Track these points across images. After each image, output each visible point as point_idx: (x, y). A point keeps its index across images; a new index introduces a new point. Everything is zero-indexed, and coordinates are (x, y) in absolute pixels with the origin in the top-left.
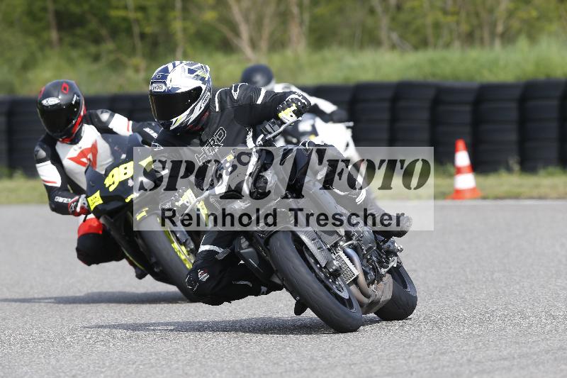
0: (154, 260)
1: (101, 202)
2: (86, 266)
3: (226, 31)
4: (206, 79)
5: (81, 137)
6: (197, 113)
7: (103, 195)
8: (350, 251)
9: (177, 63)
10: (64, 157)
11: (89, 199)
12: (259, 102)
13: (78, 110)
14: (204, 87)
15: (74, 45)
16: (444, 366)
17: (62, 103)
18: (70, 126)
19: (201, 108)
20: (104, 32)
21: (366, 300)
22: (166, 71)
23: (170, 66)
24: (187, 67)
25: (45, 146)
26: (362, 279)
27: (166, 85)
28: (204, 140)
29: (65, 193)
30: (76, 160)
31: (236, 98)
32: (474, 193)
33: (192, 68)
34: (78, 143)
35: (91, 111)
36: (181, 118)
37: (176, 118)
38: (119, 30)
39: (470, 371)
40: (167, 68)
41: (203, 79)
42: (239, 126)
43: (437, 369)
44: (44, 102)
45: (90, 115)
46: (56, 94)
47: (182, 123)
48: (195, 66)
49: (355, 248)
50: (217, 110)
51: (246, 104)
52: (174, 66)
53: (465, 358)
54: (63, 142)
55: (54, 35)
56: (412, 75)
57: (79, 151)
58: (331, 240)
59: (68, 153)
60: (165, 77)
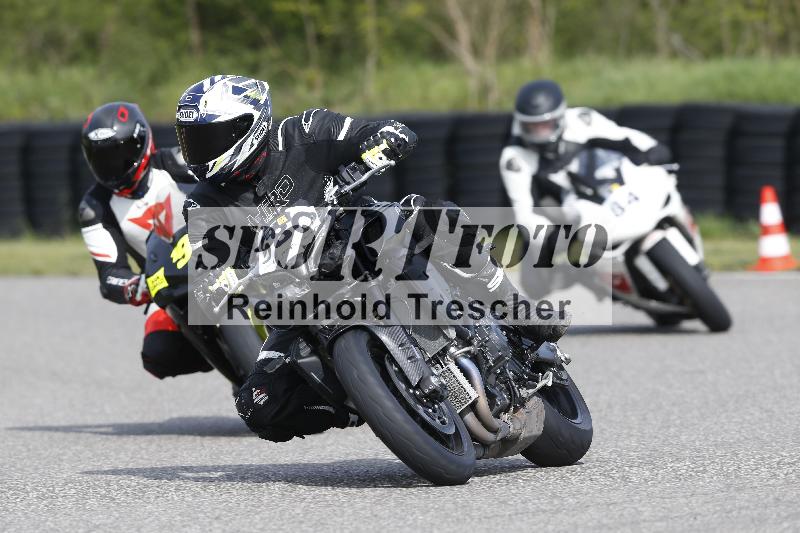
0: (242, 372)
1: (165, 284)
2: (157, 380)
3: (437, 31)
4: (262, 102)
5: (148, 188)
6: (246, 153)
7: (170, 274)
8: (466, 362)
9: (218, 78)
10: (123, 218)
11: (149, 280)
12: (341, 137)
13: (142, 147)
14: (257, 115)
15: (223, 52)
16: (741, 508)
17: (119, 137)
18: (131, 170)
19: (252, 145)
20: (265, 33)
21: (490, 437)
22: (200, 90)
23: (206, 82)
24: (231, 84)
25: (94, 202)
26: (483, 404)
27: (198, 110)
28: (260, 194)
29: (122, 271)
30: (140, 222)
31: (307, 131)
32: (787, 263)
33: (240, 85)
34: (142, 196)
35: (163, 149)
36: (222, 161)
37: (213, 161)
38: (286, 30)
39: (779, 515)
40: (202, 86)
41: (255, 102)
42: (313, 173)
43: (731, 511)
44: (92, 136)
45: (162, 155)
46: (109, 123)
47: (222, 169)
48: (244, 83)
49: (474, 358)
50: (281, 148)
51: (323, 141)
52: (212, 83)
53: (772, 496)
54: (120, 194)
55: (194, 36)
56: (701, 95)
57: (145, 209)
58: (433, 347)
59: (129, 212)
60: (196, 99)
